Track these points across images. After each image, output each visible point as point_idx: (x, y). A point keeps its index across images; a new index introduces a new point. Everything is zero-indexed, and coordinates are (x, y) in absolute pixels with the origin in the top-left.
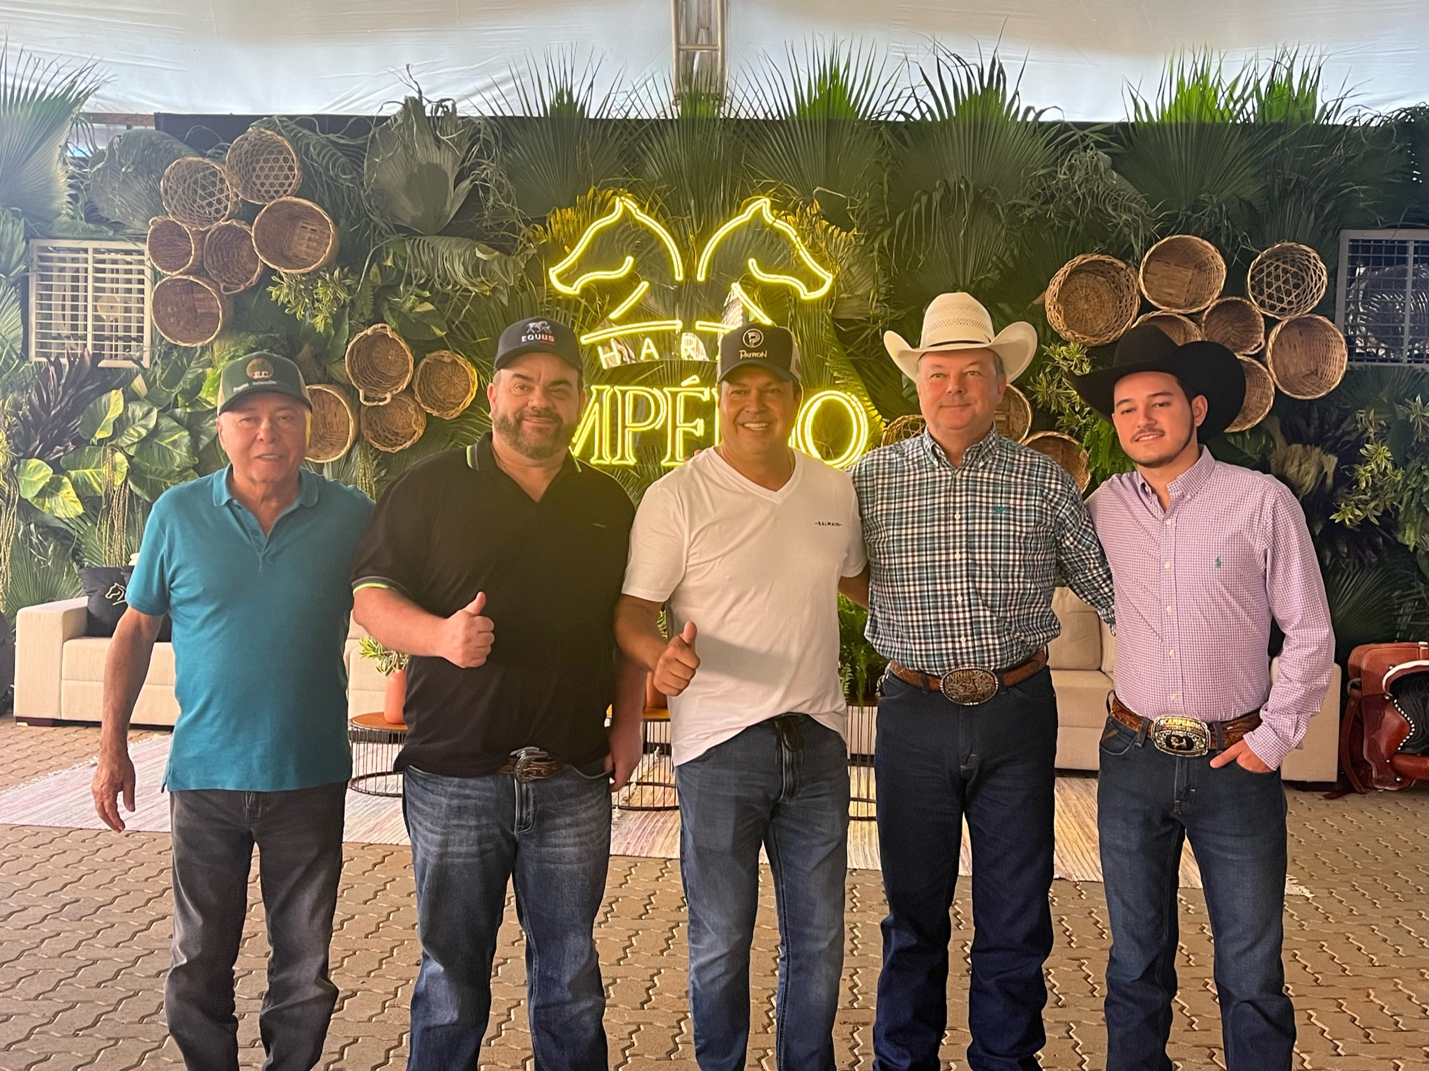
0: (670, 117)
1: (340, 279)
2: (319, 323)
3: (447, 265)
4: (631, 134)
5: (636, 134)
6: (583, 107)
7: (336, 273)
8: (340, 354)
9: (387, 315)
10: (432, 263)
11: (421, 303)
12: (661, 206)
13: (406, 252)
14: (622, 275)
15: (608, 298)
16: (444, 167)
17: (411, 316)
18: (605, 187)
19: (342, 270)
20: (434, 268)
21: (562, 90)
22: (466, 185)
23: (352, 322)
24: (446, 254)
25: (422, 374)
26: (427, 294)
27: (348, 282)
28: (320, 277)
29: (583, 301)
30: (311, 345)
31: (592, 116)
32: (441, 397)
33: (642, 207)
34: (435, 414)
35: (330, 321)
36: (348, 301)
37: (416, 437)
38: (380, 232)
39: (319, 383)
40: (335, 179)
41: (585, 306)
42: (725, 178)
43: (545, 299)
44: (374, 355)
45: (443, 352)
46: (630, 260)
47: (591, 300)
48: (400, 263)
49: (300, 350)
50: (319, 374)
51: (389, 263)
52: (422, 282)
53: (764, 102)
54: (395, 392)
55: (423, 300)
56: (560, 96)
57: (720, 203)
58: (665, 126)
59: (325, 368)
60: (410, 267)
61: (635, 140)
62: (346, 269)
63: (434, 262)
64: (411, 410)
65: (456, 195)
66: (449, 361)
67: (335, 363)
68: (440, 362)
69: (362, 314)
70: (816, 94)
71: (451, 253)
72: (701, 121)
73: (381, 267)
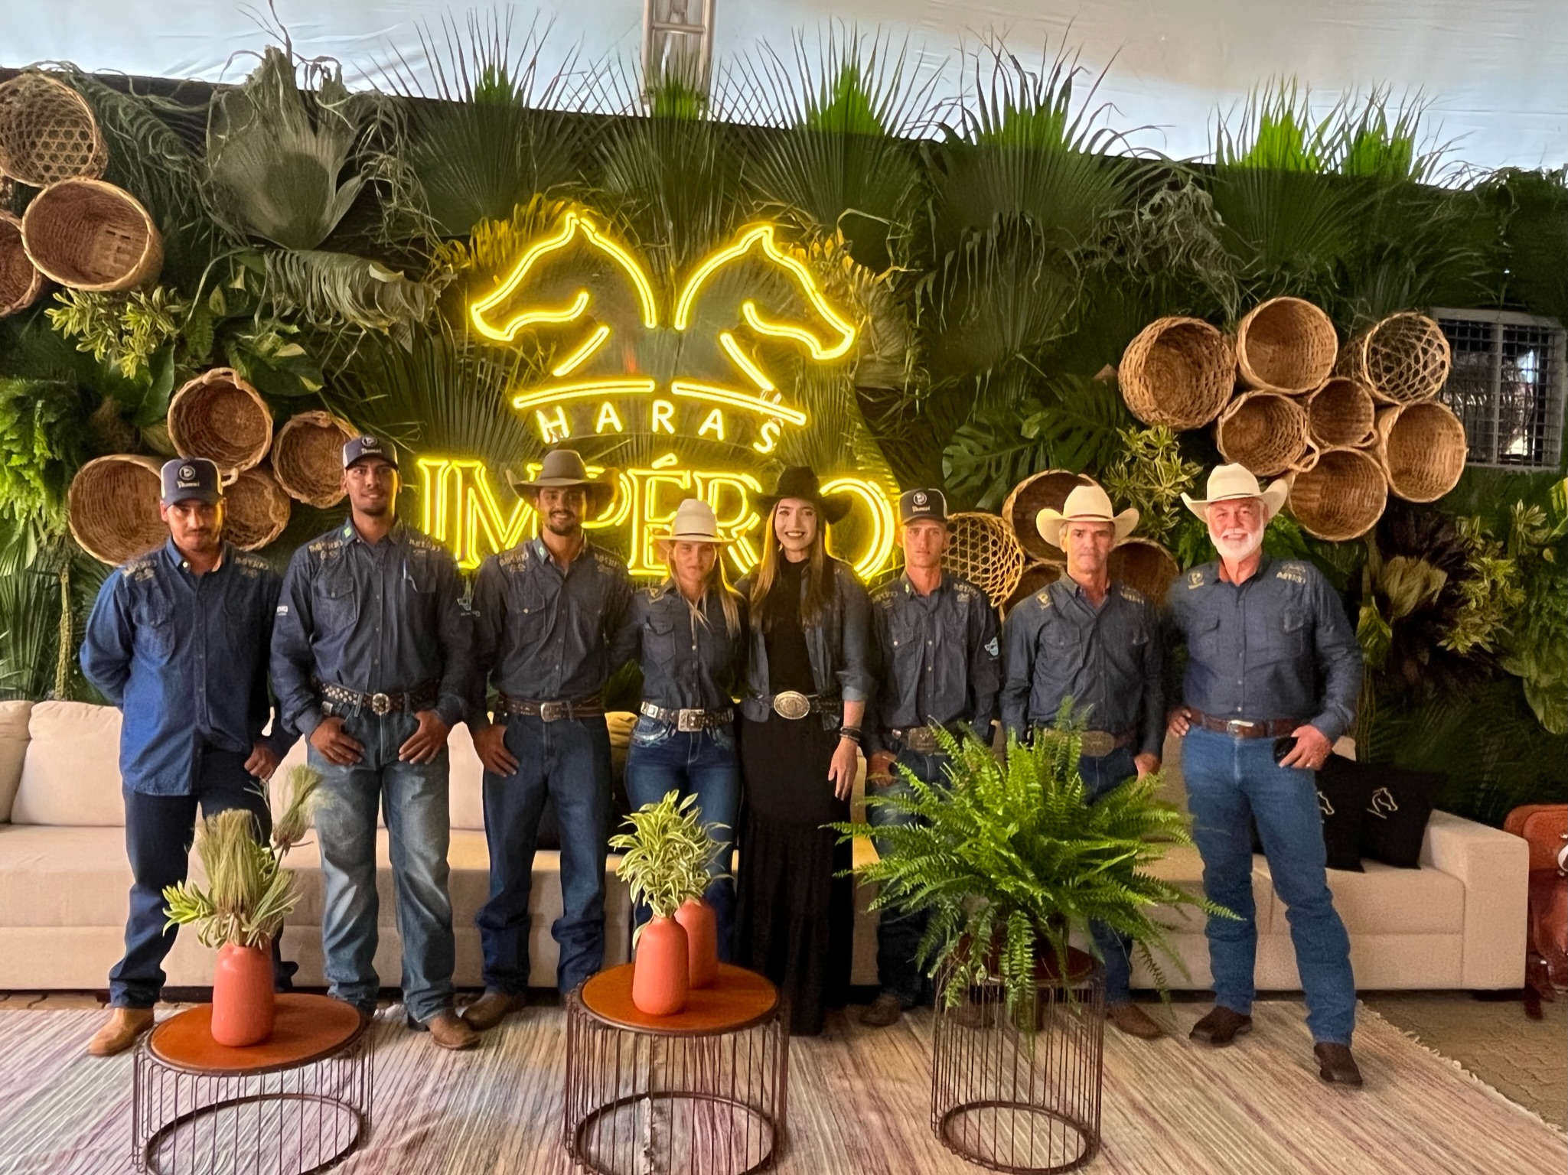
0: (640, 114)
1: (163, 306)
2: (128, 367)
3: (326, 289)
4: (587, 132)
5: (593, 132)
6: (520, 92)
7: (157, 294)
8: (160, 411)
9: (235, 358)
10: (303, 285)
11: (286, 343)
12: (628, 229)
13: (264, 268)
14: (572, 318)
15: (553, 349)
16: (321, 161)
17: (271, 362)
18: (554, 196)
19: (166, 291)
20: (305, 293)
21: (492, 67)
22: (354, 183)
23: (181, 366)
24: (325, 273)
25: (284, 445)
26: (295, 329)
27: (174, 308)
28: (132, 300)
29: (520, 353)
30: (116, 398)
31: (533, 106)
32: (313, 478)
33: (601, 228)
34: (304, 499)
35: (145, 362)
36: (174, 336)
37: (275, 532)
38: (225, 241)
39: (129, 452)
40: (157, 160)
41: (523, 360)
42: (715, 199)
43: (466, 346)
44: (214, 416)
45: (317, 414)
46: (583, 299)
47: (530, 350)
48: (255, 286)
49: (99, 404)
50: (128, 439)
51: (238, 284)
52: (287, 313)
53: (764, 104)
54: (244, 468)
55: (289, 338)
56: (488, 75)
57: (707, 229)
58: (633, 124)
59: (137, 433)
60: (269, 290)
61: (592, 141)
62: (172, 291)
63: (307, 285)
64: (268, 494)
65: (340, 199)
66: (325, 425)
67: (152, 424)
68: (311, 428)
69: (195, 357)
70: (831, 99)
71: (332, 272)
72: (681, 122)
73: (225, 292)
